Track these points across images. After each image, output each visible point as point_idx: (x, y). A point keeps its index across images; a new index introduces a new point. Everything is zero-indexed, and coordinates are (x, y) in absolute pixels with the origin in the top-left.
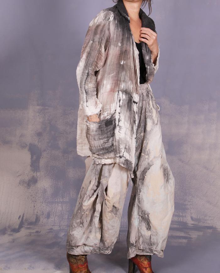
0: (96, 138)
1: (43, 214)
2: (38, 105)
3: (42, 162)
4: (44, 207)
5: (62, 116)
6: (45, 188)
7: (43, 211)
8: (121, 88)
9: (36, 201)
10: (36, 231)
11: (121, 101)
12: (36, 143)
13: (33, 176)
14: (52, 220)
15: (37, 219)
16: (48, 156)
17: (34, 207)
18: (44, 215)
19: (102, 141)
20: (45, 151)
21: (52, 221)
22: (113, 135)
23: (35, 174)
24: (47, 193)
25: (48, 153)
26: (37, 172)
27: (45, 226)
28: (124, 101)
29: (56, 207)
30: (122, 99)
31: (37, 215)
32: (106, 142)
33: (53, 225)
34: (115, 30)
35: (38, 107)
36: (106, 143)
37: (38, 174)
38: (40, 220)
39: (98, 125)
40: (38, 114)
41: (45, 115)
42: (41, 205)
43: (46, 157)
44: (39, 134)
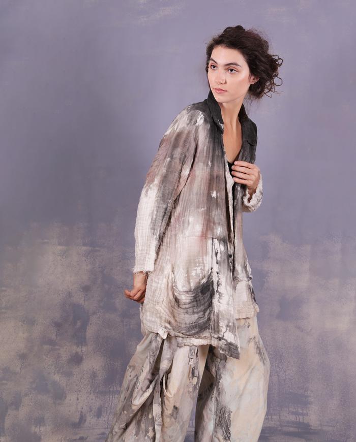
0: (190, 311)
1: (91, 411)
2: (84, 245)
3: (90, 331)
4: (92, 399)
5: (120, 261)
6: (95, 370)
7: (90, 406)
8: (217, 234)
9: (80, 391)
10: (80, 437)
11: (219, 255)
12: (82, 302)
13: (77, 353)
14: (104, 419)
15: (82, 419)
16: (98, 322)
17: (78, 399)
18: (93, 411)
19: (196, 316)
20: (94, 313)
21: (104, 421)
22: (210, 305)
23: (79, 350)
24: (96, 378)
25: (99, 318)
26: (83, 347)
27: (94, 429)
28: (223, 255)
29: (111, 400)
30: (219, 252)
31: (81, 412)
32: (202, 316)
33: (105, 428)
34: (206, 139)
35: (84, 248)
36: (201, 318)
37: (84, 349)
38: (85, 420)
39: (193, 295)
40: (84, 259)
41: (94, 259)
42: (88, 397)
43: (96, 323)
44: (86, 289)
